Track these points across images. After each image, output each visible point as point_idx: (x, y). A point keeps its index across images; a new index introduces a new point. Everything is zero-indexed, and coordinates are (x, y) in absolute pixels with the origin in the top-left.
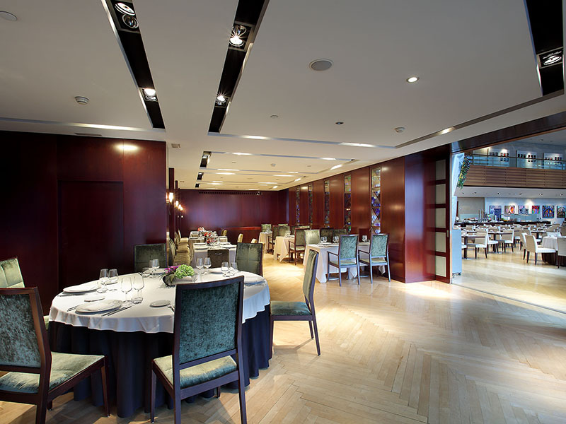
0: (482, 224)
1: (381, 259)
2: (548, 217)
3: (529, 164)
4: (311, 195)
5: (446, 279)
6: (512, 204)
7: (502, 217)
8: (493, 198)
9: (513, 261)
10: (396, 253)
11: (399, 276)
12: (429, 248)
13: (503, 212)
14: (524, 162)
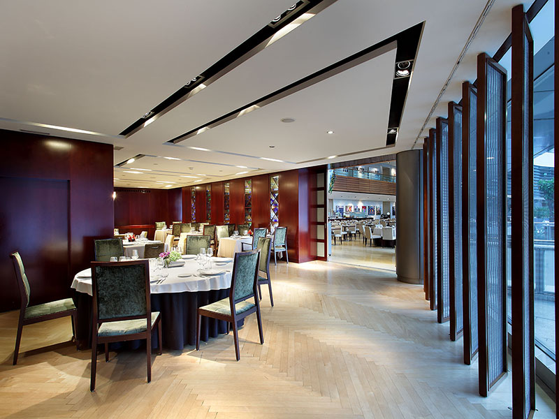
0: (333, 220)
1: (280, 247)
2: (371, 214)
3: (360, 175)
4: (209, 195)
5: (325, 259)
6: (350, 205)
7: (344, 214)
8: (339, 200)
9: (355, 245)
10: (292, 242)
11: (295, 259)
12: (312, 237)
13: (344, 211)
14: (357, 173)
